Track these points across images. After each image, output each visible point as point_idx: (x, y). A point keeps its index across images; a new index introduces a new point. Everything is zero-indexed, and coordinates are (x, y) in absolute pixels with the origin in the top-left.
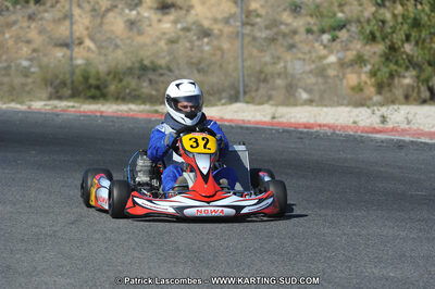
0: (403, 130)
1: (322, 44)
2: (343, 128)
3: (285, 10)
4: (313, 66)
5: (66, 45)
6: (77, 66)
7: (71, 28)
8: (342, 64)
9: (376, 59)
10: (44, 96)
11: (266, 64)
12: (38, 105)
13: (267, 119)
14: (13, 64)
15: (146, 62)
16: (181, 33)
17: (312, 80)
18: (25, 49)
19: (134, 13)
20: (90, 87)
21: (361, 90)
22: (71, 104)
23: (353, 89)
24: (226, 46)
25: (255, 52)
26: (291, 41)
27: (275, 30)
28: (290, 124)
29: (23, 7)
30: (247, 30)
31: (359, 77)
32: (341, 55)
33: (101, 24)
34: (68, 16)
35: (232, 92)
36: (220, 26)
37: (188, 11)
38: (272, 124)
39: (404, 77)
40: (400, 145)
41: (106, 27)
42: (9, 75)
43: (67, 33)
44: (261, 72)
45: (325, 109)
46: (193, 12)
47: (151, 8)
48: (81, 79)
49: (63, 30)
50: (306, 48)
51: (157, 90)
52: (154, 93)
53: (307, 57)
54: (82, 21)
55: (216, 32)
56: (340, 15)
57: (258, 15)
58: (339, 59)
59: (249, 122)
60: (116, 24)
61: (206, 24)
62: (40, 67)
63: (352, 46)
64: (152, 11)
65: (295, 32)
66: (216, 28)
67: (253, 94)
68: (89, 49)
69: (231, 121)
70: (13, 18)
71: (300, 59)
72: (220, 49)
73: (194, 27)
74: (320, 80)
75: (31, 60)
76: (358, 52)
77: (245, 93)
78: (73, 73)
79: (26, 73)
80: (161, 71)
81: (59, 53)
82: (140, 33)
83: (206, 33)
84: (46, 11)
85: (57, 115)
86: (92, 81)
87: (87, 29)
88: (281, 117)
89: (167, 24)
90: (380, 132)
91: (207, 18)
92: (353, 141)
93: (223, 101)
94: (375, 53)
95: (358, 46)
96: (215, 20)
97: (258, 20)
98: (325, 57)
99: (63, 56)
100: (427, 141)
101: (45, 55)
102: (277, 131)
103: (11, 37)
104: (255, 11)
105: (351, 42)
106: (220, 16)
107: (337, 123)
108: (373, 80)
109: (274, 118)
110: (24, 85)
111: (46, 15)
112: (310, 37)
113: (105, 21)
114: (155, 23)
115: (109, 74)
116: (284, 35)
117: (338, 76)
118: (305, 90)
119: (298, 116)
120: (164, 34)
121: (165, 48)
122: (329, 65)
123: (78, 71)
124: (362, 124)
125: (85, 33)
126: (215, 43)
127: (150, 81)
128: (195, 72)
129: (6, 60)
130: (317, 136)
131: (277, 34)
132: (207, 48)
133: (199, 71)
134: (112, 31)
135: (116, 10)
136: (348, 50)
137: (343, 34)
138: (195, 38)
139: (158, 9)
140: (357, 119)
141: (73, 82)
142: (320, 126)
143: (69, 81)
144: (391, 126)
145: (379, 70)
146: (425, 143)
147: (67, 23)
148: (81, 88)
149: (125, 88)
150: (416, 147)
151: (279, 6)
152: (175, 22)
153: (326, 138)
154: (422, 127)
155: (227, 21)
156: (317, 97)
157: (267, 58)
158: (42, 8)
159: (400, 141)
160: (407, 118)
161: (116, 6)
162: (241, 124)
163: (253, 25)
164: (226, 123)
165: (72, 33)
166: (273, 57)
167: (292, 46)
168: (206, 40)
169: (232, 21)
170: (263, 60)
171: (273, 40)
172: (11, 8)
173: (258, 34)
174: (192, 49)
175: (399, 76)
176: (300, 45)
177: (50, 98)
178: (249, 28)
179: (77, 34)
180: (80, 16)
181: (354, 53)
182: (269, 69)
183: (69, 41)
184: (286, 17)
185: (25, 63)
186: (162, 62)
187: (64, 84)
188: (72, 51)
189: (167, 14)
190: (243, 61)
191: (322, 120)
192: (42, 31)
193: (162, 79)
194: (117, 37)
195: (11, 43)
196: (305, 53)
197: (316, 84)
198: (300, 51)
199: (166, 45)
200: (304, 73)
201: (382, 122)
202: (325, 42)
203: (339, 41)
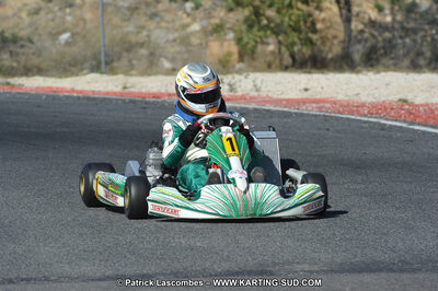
0: (251, 98)
1: (185, 12)
4: (176, 35)
8: (205, 32)
11: (127, 34)
13: (119, 89)
15: (7, 34)
16: (42, 4)
17: (174, 49)
24: (88, 16)
26: (154, 10)
28: (140, 94)
31: (222, 45)
32: (205, 23)
35: (94, 63)
38: (121, 94)
39: (268, 44)
50: (169, 17)
51: (18, 62)
52: (15, 64)
53: (170, 26)
55: (79, 2)
58: (203, 28)
59: (99, 93)
63: (215, 14)
65: (158, 1)
69: (81, 92)
71: (161, 28)
72: (82, 19)
74: (184, 49)
76: (222, 19)
77: (107, 63)
80: (21, 43)
83: (69, 4)
88: (132, 87)
90: (228, 99)
93: (85, 72)
94: (238, 20)
95: (221, 13)
98: (185, 26)
100: (272, 108)
102: (124, 101)
105: (214, 9)
109: (125, 88)
112: (174, 5)
116: (148, 5)
117: (201, 44)
118: (168, 59)
119: (149, 86)
120: (25, 5)
121: (27, 20)
122: (192, 33)
126: (78, 12)
127: (11, 52)
131: (140, 3)
132: (69, 18)
136: (212, 17)
137: (206, 2)
138: (56, 9)
142: (169, 95)
144: (239, 93)
146: (268, 111)
150: (257, 115)
154: (270, 95)
160: (255, 86)
162: (91, 95)
164: (75, 95)
166: (137, 27)
167: (153, 16)
168: (68, 10)
170: (126, 29)
171: (136, 9)
173: (121, 3)
174: (53, 20)
175: (263, 43)
176: (163, 14)
181: (217, 21)
182: (133, 39)
186: (23, 34)
193: (22, 50)
196: (168, 22)
197: (179, 53)
198: (162, 20)
199: (29, 15)
200: (167, 41)
201: (231, 91)
202: (189, 10)
203: (201, 9)
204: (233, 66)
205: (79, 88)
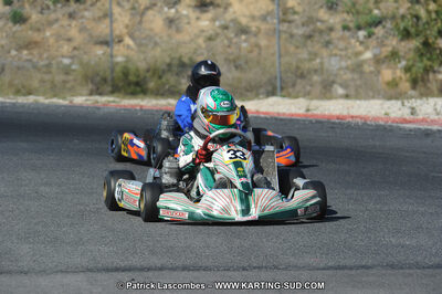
0: (432, 121)
1: (358, 40)
2: (375, 119)
3: (321, 7)
4: (349, 62)
5: (106, 43)
6: (117, 63)
7: (111, 26)
8: (378, 61)
9: (411, 55)
10: (85, 92)
12: (79, 100)
13: (302, 111)
14: (54, 62)
15: (186, 60)
16: (219, 31)
17: (348, 76)
18: (66, 47)
19: (173, 11)
20: (129, 84)
21: (397, 85)
22: (111, 99)
23: (388, 84)
24: (263, 42)
25: (292, 49)
26: (327, 38)
27: (312, 27)
28: (324, 116)
29: (64, 6)
30: (284, 27)
31: (394, 73)
32: (377, 51)
33: (140, 22)
34: (108, 15)
35: (270, 88)
36: (257, 23)
37: (226, 8)
38: (305, 116)
39: (439, 72)
40: (428, 134)
41: (146, 25)
42: (50, 72)
43: (107, 31)
44: (298, 68)
45: (358, 102)
46: (231, 10)
47: (189, 6)
48: (121, 74)
49: (103, 29)
50: (342, 45)
53: (343, 53)
54: (122, 19)
55: (254, 29)
56: (376, 12)
57: (295, 13)
58: (375, 56)
59: (284, 114)
60: (155, 21)
61: (244, 21)
62: (81, 64)
63: (387, 42)
64: (191, 10)
65: (331, 29)
66: (253, 26)
67: (290, 90)
68: (128, 46)
69: (266, 113)
70: (53, 16)
71: (336, 55)
72: (258, 46)
73: (231, 25)
74: (356, 76)
75: (72, 57)
76: (394, 48)
77: (282, 89)
78: (113, 70)
79: (67, 71)
81: (99, 51)
82: (178, 30)
83: (244, 31)
84: (86, 10)
85: (99, 108)
86: (132, 78)
87: (127, 27)
88: (315, 110)
89: (205, 22)
90: (410, 122)
91: (245, 16)
92: (383, 130)
93: (261, 96)
94: (410, 50)
95: (393, 42)
96: (253, 18)
97: (296, 17)
98: (358, 54)
99: (103, 54)
101: (85, 53)
102: (311, 121)
103: (52, 35)
104: (292, 8)
105: (387, 38)
106: (257, 14)
107: (369, 115)
108: (408, 75)
109: (308, 110)
110: (65, 82)
111: (86, 14)
112: (347, 34)
113: (145, 18)
114: (193, 21)
115: (148, 71)
116: (321, 32)
117: (373, 72)
118: (341, 85)
119: (332, 108)
120: (203, 31)
121: (204, 46)
122: (364, 61)
123: (118, 69)
124: (393, 115)
125: (125, 31)
126: (253, 40)
128: (233, 68)
129: (47, 58)
130: (349, 126)
131: (314, 31)
132: (244, 45)
133: (236, 67)
134: (151, 30)
135: (156, 8)
136: (384, 46)
137: (379, 31)
138: (232, 35)
139: (196, 6)
140: (388, 111)
141: (113, 79)
142: (352, 117)
143: (109, 78)
144: (421, 117)
145: (413, 65)
147: (107, 21)
148: (121, 84)
149: (164, 85)
151: (315, 3)
152: (213, 20)
153: (357, 127)
155: (264, 18)
156: (352, 92)
157: (304, 55)
158: (82, 7)
159: (428, 130)
160: (436, 110)
161: (155, 5)
162: (276, 116)
163: (290, 22)
164: (262, 116)
165: (112, 31)
166: (310, 53)
167: (328, 44)
168: (243, 37)
169: (269, 18)
170: (301, 56)
171: (310, 37)
172: (52, 7)
173: (295, 31)
174: (229, 46)
175: (434, 72)
176: (336, 41)
177: (91, 94)
178: (286, 25)
179: (117, 32)
180: (120, 14)
181: (390, 49)
182: (306, 66)
183: (109, 39)
184: (323, 14)
185: (66, 61)
187: (105, 80)
188: (112, 48)
189: (206, 11)
190: (280, 56)
191: (354, 112)
192: (82, 29)
194: (156, 35)
195: (52, 41)
196: (341, 50)
197: (353, 80)
198: (336, 47)
199: (205, 42)
200: (341, 69)
201: (412, 114)
202: (361, 38)
203: (374, 37)
204: (406, 93)
205: (263, 109)
